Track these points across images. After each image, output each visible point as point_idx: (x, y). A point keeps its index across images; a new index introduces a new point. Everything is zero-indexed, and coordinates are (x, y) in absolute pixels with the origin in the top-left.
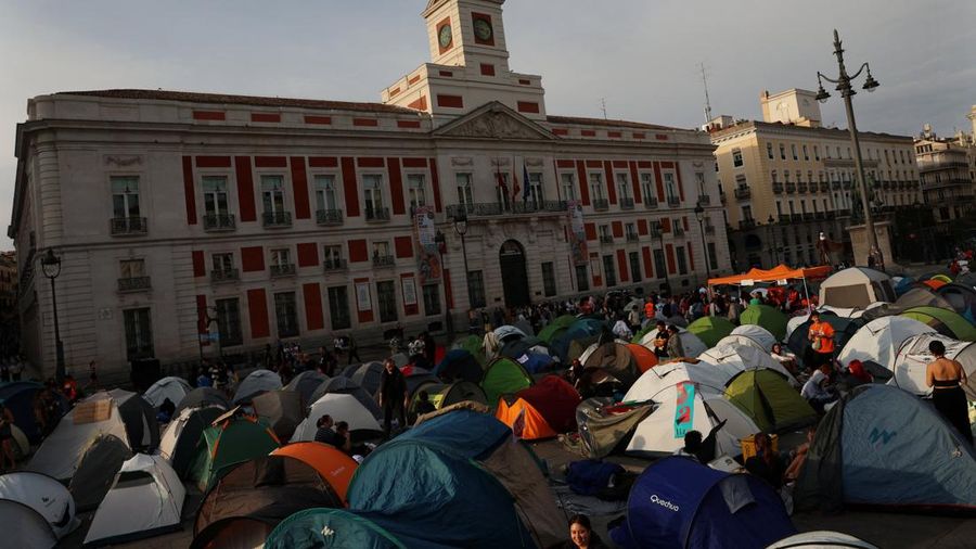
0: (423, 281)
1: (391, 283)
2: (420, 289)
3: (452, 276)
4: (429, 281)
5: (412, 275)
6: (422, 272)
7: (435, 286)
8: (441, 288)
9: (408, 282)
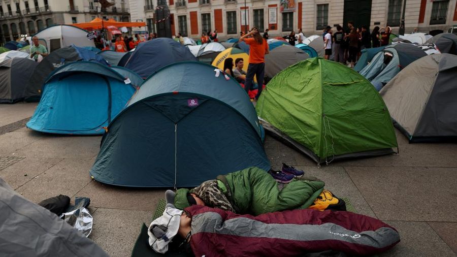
0: (282, 10)
1: (262, 10)
2: (280, 15)
3: (303, 7)
4: (286, 10)
5: (276, 5)
6: (282, 4)
7: (291, 14)
8: (296, 15)
9: (273, 10)
